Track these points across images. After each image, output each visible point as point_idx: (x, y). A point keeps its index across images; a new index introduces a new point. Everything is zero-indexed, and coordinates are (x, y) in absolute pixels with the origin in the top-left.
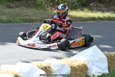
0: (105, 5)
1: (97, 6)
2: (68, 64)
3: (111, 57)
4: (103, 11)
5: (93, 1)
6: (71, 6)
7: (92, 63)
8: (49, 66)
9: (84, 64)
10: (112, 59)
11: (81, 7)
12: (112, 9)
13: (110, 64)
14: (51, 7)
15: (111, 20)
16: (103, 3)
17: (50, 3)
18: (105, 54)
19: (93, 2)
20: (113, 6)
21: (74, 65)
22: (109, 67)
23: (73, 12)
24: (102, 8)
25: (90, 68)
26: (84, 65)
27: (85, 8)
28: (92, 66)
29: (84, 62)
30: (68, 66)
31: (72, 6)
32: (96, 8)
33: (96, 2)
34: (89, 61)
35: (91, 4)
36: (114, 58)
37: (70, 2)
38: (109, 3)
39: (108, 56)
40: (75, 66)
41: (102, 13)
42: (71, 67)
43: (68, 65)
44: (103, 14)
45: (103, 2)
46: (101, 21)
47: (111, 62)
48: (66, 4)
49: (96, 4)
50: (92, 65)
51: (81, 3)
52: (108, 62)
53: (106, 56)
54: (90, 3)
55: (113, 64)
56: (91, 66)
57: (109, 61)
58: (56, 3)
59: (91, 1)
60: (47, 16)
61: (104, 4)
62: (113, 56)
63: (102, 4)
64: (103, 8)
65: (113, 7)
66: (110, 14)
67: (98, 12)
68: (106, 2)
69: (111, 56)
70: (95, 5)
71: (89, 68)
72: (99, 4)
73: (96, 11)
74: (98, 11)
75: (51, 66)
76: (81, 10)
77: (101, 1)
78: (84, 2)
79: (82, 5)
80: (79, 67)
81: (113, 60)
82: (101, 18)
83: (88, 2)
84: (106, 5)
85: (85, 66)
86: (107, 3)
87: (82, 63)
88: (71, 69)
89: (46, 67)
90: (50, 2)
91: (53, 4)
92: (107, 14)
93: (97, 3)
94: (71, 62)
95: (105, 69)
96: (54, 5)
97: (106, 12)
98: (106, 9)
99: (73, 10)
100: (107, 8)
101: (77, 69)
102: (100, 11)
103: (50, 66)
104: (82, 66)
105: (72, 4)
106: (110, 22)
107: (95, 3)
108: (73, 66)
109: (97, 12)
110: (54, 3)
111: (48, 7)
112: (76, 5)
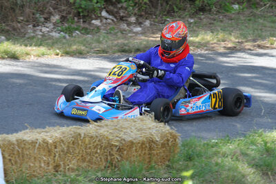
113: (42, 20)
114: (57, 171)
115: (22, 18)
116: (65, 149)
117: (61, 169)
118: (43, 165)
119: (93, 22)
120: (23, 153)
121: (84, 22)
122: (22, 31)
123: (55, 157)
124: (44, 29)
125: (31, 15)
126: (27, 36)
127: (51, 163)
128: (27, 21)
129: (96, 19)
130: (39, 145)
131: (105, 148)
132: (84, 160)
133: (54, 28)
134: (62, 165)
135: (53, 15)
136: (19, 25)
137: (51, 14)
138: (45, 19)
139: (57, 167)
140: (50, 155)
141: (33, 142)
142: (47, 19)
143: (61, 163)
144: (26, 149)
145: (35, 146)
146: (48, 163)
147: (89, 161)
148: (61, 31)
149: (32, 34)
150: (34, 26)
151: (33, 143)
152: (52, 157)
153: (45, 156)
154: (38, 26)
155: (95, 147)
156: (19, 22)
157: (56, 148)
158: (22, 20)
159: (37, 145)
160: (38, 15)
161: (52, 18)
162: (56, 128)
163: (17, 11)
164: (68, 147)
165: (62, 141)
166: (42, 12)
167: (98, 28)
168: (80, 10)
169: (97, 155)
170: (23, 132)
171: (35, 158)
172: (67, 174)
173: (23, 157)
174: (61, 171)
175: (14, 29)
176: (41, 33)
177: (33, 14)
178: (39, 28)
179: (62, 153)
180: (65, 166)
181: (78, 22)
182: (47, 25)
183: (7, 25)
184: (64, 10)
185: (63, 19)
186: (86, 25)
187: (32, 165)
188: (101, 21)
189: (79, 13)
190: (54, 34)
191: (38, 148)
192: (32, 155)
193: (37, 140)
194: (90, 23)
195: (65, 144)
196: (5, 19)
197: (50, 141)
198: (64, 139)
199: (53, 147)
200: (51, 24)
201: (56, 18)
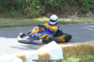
7: (52, 53)
8: (24, 55)
11: (41, 16)
14: (22, 17)
15: (62, 24)
16: (55, 13)
19: (49, 12)
22: (63, 54)
27: (44, 17)
28: (52, 54)
30: (36, 55)
33: (51, 12)
34: (50, 51)
35: (48, 14)
38: (60, 13)
39: (63, 47)
40: (41, 55)
42: (39, 56)
45: (55, 12)
47: (65, 52)
48: (31, 14)
51: (41, 13)
52: (63, 51)
54: (47, 13)
55: (66, 52)
57: (64, 50)
58: (24, 14)
59: (47, 12)
60: (19, 23)
62: (66, 47)
68: (58, 12)
71: (50, 56)
76: (41, 18)
78: (43, 13)
79: (42, 15)
80: (44, 55)
81: (66, 50)
84: (58, 14)
85: (48, 55)
87: (46, 53)
89: (22, 56)
90: (21, 14)
94: (38, 52)
95: (61, 56)
100: (58, 16)
101: (42, 57)
104: (46, 54)
107: (51, 13)
111: (19, 17)
112: (38, 15)
115: (67, 14)
116: (80, 49)
117: (79, 54)
118: (73, 53)
119: (87, 14)
121: (84, 14)
122: (67, 17)
123: (77, 51)
124: (73, 16)
128: (69, 14)
129: (88, 13)
130: (73, 48)
131: (91, 48)
132: (85, 52)
136: (67, 15)
139: (77, 54)
141: (71, 47)
143: (79, 52)
144: (69, 49)
146: (75, 53)
147: (86, 52)
148: (78, 17)
149: (70, 18)
150: (70, 16)
153: (74, 50)
154: (72, 15)
155: (88, 48)
159: (72, 48)
161: (75, 13)
162: (77, 43)
163: (66, 12)
164: (80, 48)
165: (79, 47)
166: (73, 12)
167: (88, 16)
168: (83, 11)
169: (88, 50)
170: (68, 44)
173: (68, 51)
177: (70, 12)
181: (83, 14)
184: (79, 11)
185: (79, 13)
186: (85, 15)
187: (71, 53)
188: (89, 14)
189: (83, 12)
190: (76, 18)
192: (71, 50)
194: (86, 15)
196: (63, 14)
197: (75, 47)
198: (79, 46)
199: (76, 48)
200: (75, 15)
201: (77, 13)
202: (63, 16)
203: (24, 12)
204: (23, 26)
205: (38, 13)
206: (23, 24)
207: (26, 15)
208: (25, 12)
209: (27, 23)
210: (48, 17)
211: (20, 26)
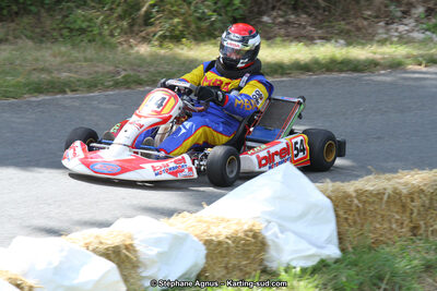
0: (316, 17)
1: (287, 23)
2: (197, 232)
3: (346, 198)
4: (309, 40)
5: (270, 6)
6: (193, 27)
7: (280, 226)
8: (128, 243)
9: (251, 231)
10: (350, 205)
12: (341, 32)
13: (345, 224)
14: (126, 33)
15: (341, 71)
16: (306, 13)
17: (120, 23)
18: (324, 192)
19: (273, 8)
20: (344, 20)
21: (217, 236)
22: (339, 234)
23: (204, 48)
24: (304, 27)
25: (274, 242)
26: (251, 234)
28: (280, 235)
29: (250, 223)
30: (195, 239)
31: (198, 28)
32: (282, 32)
33: (283, 8)
34: (268, 218)
35: (265, 18)
36: (356, 201)
37: (190, 15)
38: (330, 11)
39: (337, 197)
40: (221, 238)
41: (306, 45)
42: (208, 243)
43: (196, 236)
44: (309, 51)
45: (305, 6)
46: (303, 77)
47: (346, 219)
48: (176, 20)
49: (282, 17)
50: (282, 232)
51: (230, 14)
52: (337, 216)
53: (329, 197)
54: (261, 13)
55: (355, 222)
56: (277, 237)
57: (341, 213)
58: (140, 21)
59: (263, 8)
60: (111, 68)
61: (310, 15)
62: (354, 194)
63: (305, 16)
64: (309, 28)
65: (343, 23)
66: (334, 49)
67: (293, 44)
68: (317, 8)
69: (347, 196)
70: (281, 20)
71: (270, 243)
72: (293, 17)
73: (284, 41)
74: (291, 41)
75: (136, 243)
77: (302, 5)
78: (241, 12)
80: (235, 239)
81: (354, 208)
82: (302, 63)
83: (256, 9)
84: (320, 18)
85: (255, 236)
86: (321, 11)
87: (246, 227)
88: (207, 249)
89: (117, 247)
90: (121, 18)
91: (131, 25)
92: (322, 49)
93: (285, 12)
94: (205, 225)
95: (329, 241)
96: (136, 28)
97: (318, 41)
98: (319, 32)
99: (203, 40)
100: (321, 28)
101: (228, 248)
102: (298, 38)
103: (131, 245)
104: (247, 235)
105: (199, 19)
106: (335, 75)
107: (280, 12)
108: (214, 238)
109: (287, 43)
110: (133, 19)
111: (112, 35)
112: (212, 23)
113: (399, 14)
114: (415, 235)
115: (369, 13)
116: (427, 202)
117: (421, 232)
118: (394, 226)
120: (365, 209)
122: (370, 31)
123: (412, 214)
124: (401, 28)
125: (383, 9)
126: (376, 38)
127: (406, 223)
128: (377, 17)
130: (389, 197)
133: (416, 26)
134: (423, 226)
135: (415, 7)
136: (365, 23)
137: (411, 5)
138: (404, 12)
139: (414, 230)
140: (404, 212)
142: (406, 13)
143: (422, 223)
144: (370, 204)
145: (382, 199)
146: (402, 224)
148: (427, 30)
149: (385, 36)
150: (387, 24)
151: (379, 194)
152: (408, 214)
153: (397, 212)
154: (393, 23)
156: (365, 19)
157: (412, 201)
158: (370, 16)
159: (385, 197)
160: (392, 8)
161: (413, 11)
162: (413, 172)
163: (362, 2)
164: (431, 199)
165: (422, 191)
166: (398, 3)
170: (366, 178)
171: (383, 216)
172: (431, 239)
173: (365, 214)
174: (421, 235)
175: (359, 29)
176: (396, 34)
177: (386, 6)
178: (394, 26)
179: (422, 209)
180: (427, 227)
182: (406, 21)
183: (348, 24)
185: (430, 12)
187: (378, 226)
190: (415, 35)
191: (387, 202)
192: (378, 211)
193: (385, 189)
195: (426, 195)
196: (345, 15)
197: (405, 191)
198: (425, 188)
199: (409, 200)
200: (412, 20)
201: (420, 10)
202: (348, 27)
203: (139, 10)
204: (133, 86)
205: (214, 11)
206: (132, 73)
207: (152, 24)
208: (144, 9)
209: (152, 69)
210: (266, 31)
211: (117, 85)
